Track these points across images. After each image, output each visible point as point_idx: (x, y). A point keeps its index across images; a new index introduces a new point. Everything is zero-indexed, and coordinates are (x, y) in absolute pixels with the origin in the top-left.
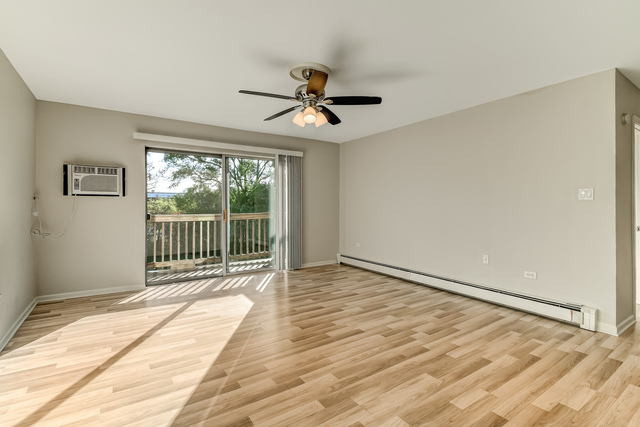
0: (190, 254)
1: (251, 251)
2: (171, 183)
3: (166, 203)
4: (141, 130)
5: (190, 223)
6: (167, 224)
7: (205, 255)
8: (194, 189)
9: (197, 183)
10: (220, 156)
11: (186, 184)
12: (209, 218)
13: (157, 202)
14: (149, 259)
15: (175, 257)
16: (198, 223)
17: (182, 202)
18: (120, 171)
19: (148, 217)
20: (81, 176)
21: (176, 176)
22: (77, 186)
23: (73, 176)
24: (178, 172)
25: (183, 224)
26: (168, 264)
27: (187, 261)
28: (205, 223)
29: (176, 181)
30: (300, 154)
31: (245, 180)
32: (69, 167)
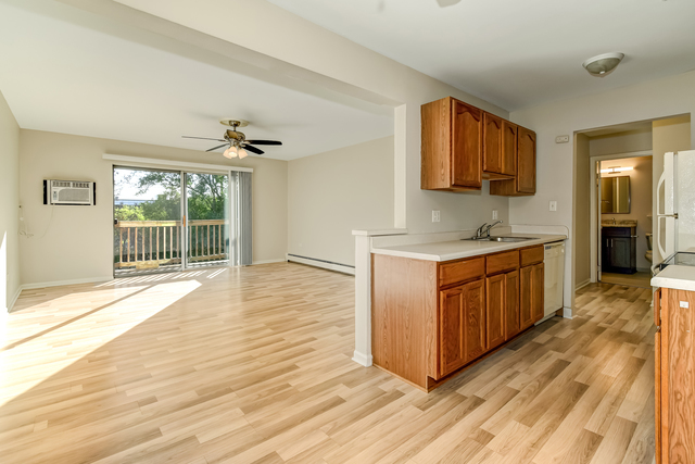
0: (154, 254)
1: (211, 253)
2: (138, 190)
3: (132, 212)
4: (108, 152)
5: (154, 229)
6: (133, 229)
7: (168, 257)
8: (165, 196)
9: (169, 190)
10: (179, 172)
11: (155, 191)
12: (171, 224)
13: (122, 210)
14: (116, 259)
15: (140, 258)
16: (161, 228)
17: (150, 210)
18: (91, 185)
19: (115, 222)
20: (58, 189)
21: (143, 182)
22: (55, 196)
23: (52, 189)
24: (146, 178)
25: (147, 229)
26: (133, 264)
27: (151, 262)
28: (168, 228)
29: (144, 187)
30: (251, 170)
31: (222, 187)
32: (48, 182)
